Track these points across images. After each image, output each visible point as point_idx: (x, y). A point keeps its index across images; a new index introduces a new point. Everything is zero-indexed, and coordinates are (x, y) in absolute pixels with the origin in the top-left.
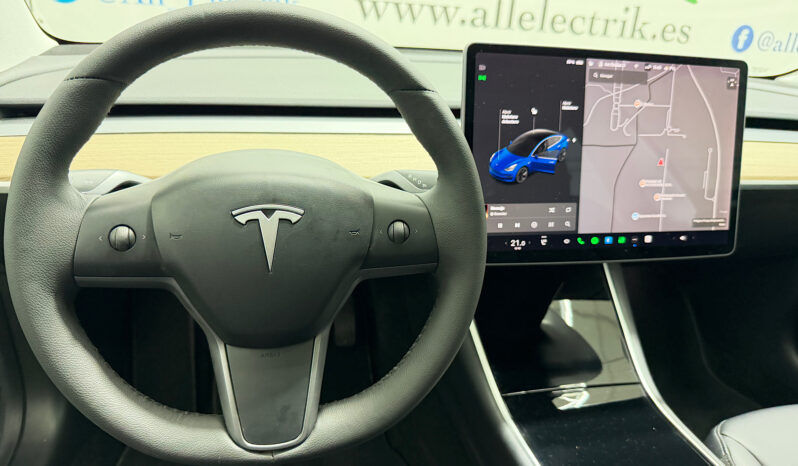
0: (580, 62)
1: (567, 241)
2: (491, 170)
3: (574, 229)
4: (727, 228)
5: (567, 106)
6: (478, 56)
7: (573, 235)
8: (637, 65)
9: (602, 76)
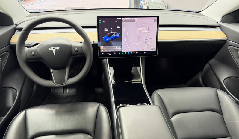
0: (120, 19)
1: (120, 53)
2: (103, 40)
3: (121, 51)
4: (155, 50)
5: (118, 27)
6: (99, 18)
7: (121, 52)
8: (133, 18)
9: (125, 21)
